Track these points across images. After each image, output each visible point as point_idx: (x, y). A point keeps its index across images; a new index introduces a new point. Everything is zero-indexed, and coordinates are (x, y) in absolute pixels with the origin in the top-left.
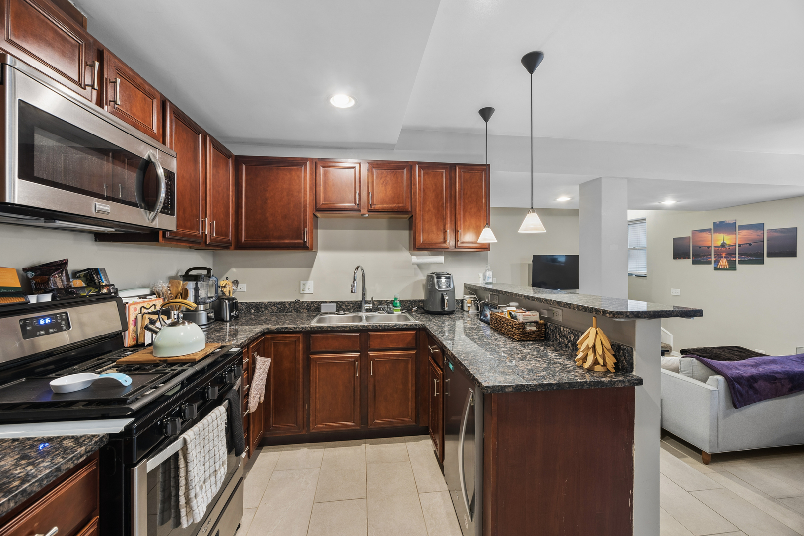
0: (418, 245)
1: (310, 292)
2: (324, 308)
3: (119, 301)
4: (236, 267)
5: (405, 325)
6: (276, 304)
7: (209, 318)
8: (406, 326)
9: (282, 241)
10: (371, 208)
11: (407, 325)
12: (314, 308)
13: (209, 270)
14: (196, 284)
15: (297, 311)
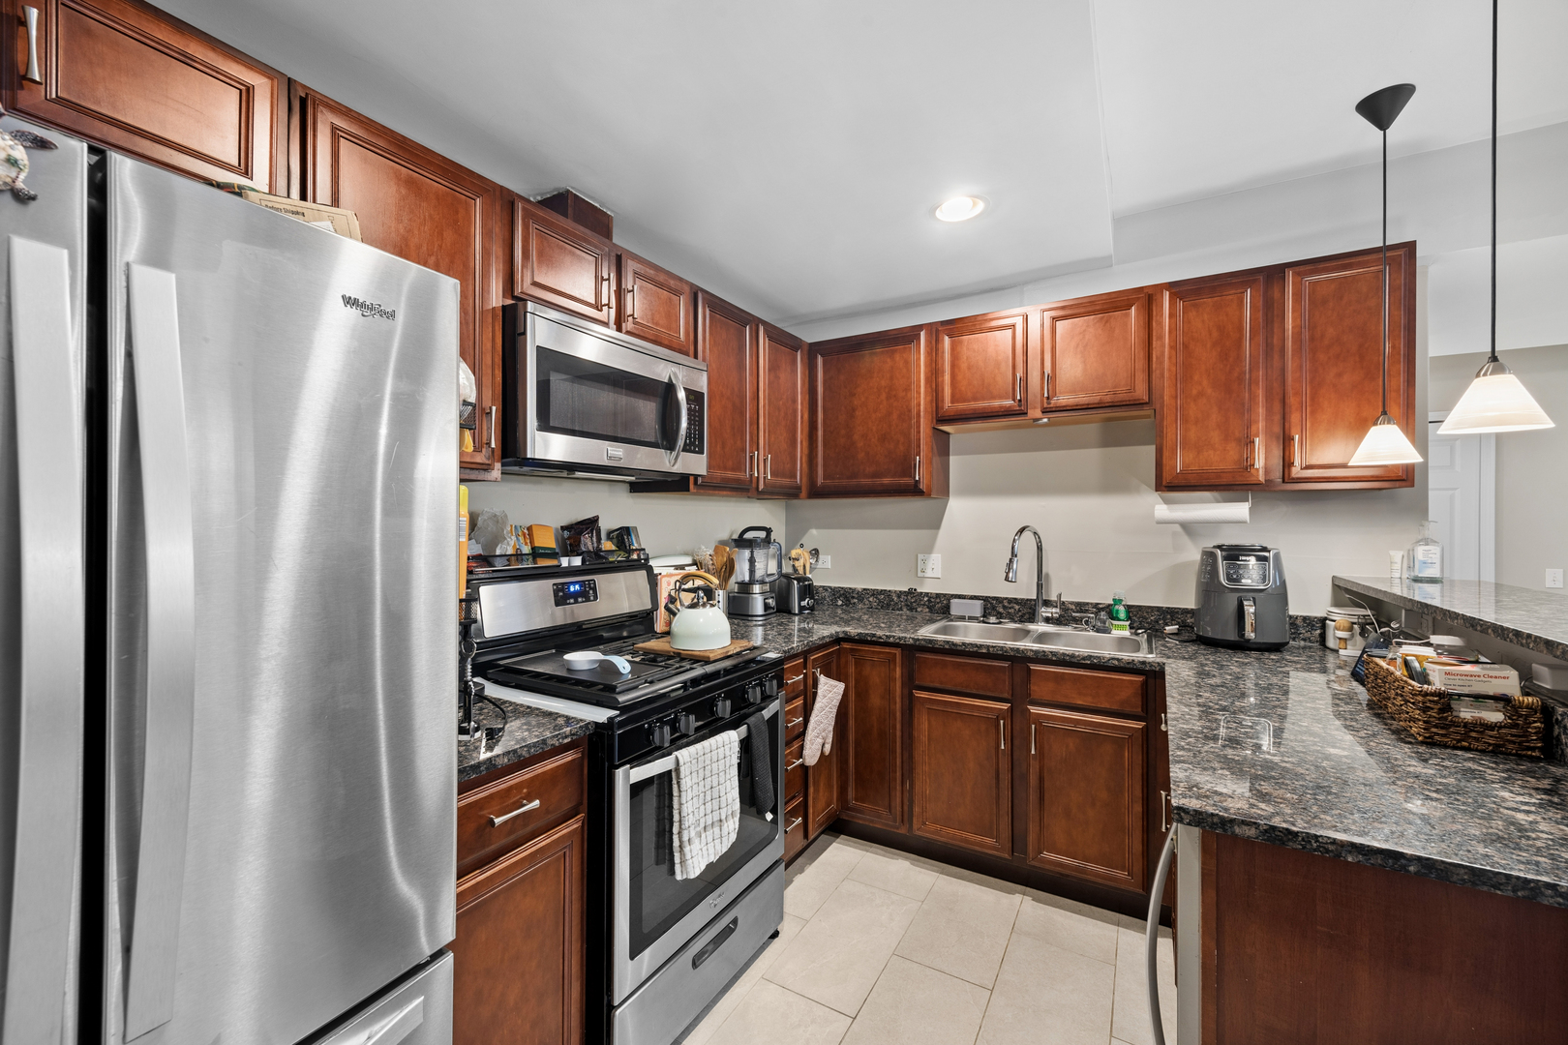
0: (1167, 477)
1: (936, 576)
2: (957, 607)
3: (649, 570)
4: (817, 528)
5: (1113, 659)
6: (875, 593)
7: (766, 607)
8: (1116, 663)
9: (878, 481)
10: (1049, 403)
11: (1118, 659)
12: (939, 606)
13: (769, 531)
14: (752, 552)
15: (911, 609)
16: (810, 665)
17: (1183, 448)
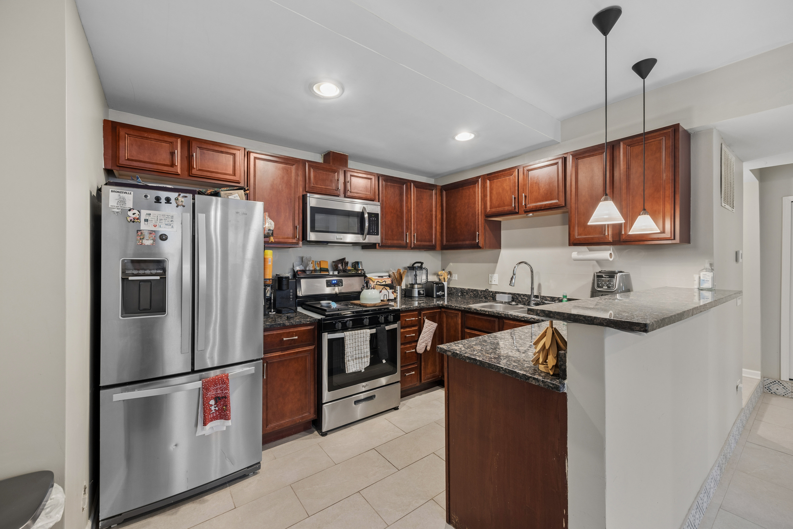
2: (499, 297)
3: (365, 277)
4: (452, 262)
5: (532, 318)
6: (473, 291)
7: (419, 293)
8: (533, 320)
9: (464, 243)
10: (526, 207)
11: (534, 318)
12: (491, 296)
13: (422, 263)
14: (416, 272)
15: (486, 298)
16: (422, 315)
17: (578, 226)
